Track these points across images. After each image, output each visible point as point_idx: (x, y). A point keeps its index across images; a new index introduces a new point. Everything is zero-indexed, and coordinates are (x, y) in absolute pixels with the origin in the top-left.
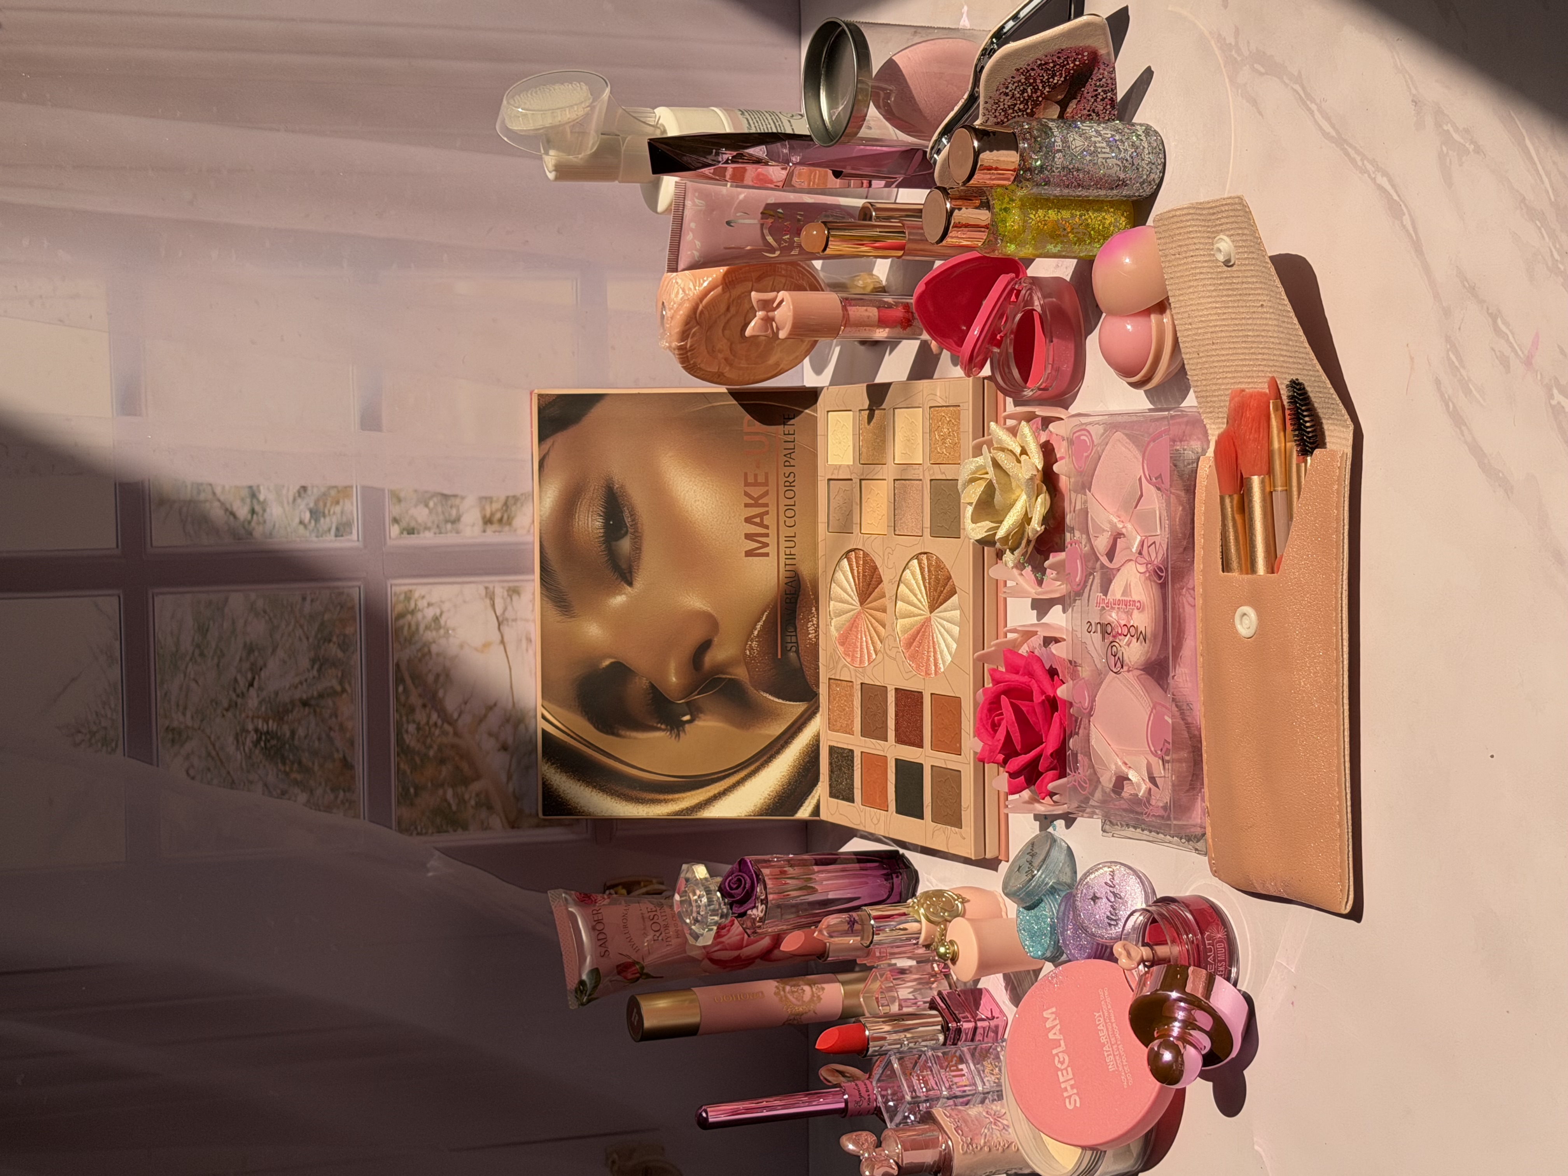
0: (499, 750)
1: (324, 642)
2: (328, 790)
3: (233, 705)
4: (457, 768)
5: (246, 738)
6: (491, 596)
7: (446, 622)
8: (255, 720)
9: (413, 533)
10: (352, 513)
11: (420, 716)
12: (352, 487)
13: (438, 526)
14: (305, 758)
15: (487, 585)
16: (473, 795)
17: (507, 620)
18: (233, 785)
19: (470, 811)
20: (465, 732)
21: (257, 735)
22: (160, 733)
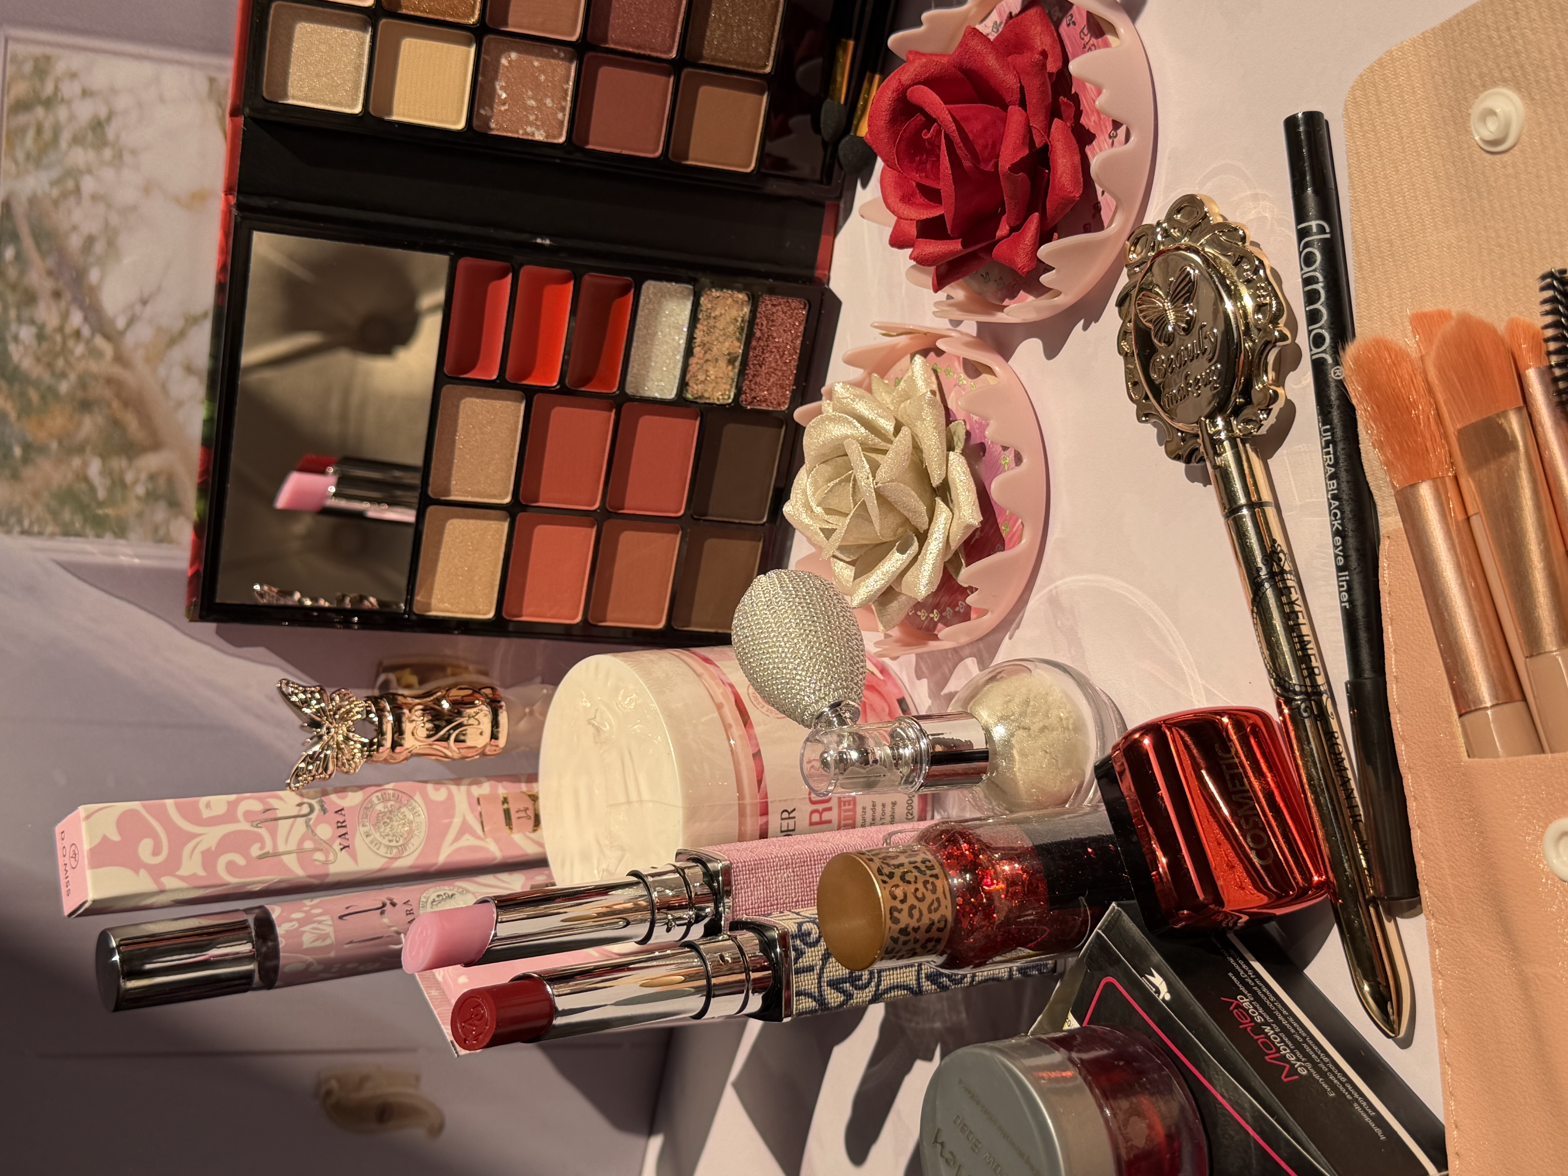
7: (118, 136)
11: (46, 312)
19: (134, 505)
20: (138, 358)
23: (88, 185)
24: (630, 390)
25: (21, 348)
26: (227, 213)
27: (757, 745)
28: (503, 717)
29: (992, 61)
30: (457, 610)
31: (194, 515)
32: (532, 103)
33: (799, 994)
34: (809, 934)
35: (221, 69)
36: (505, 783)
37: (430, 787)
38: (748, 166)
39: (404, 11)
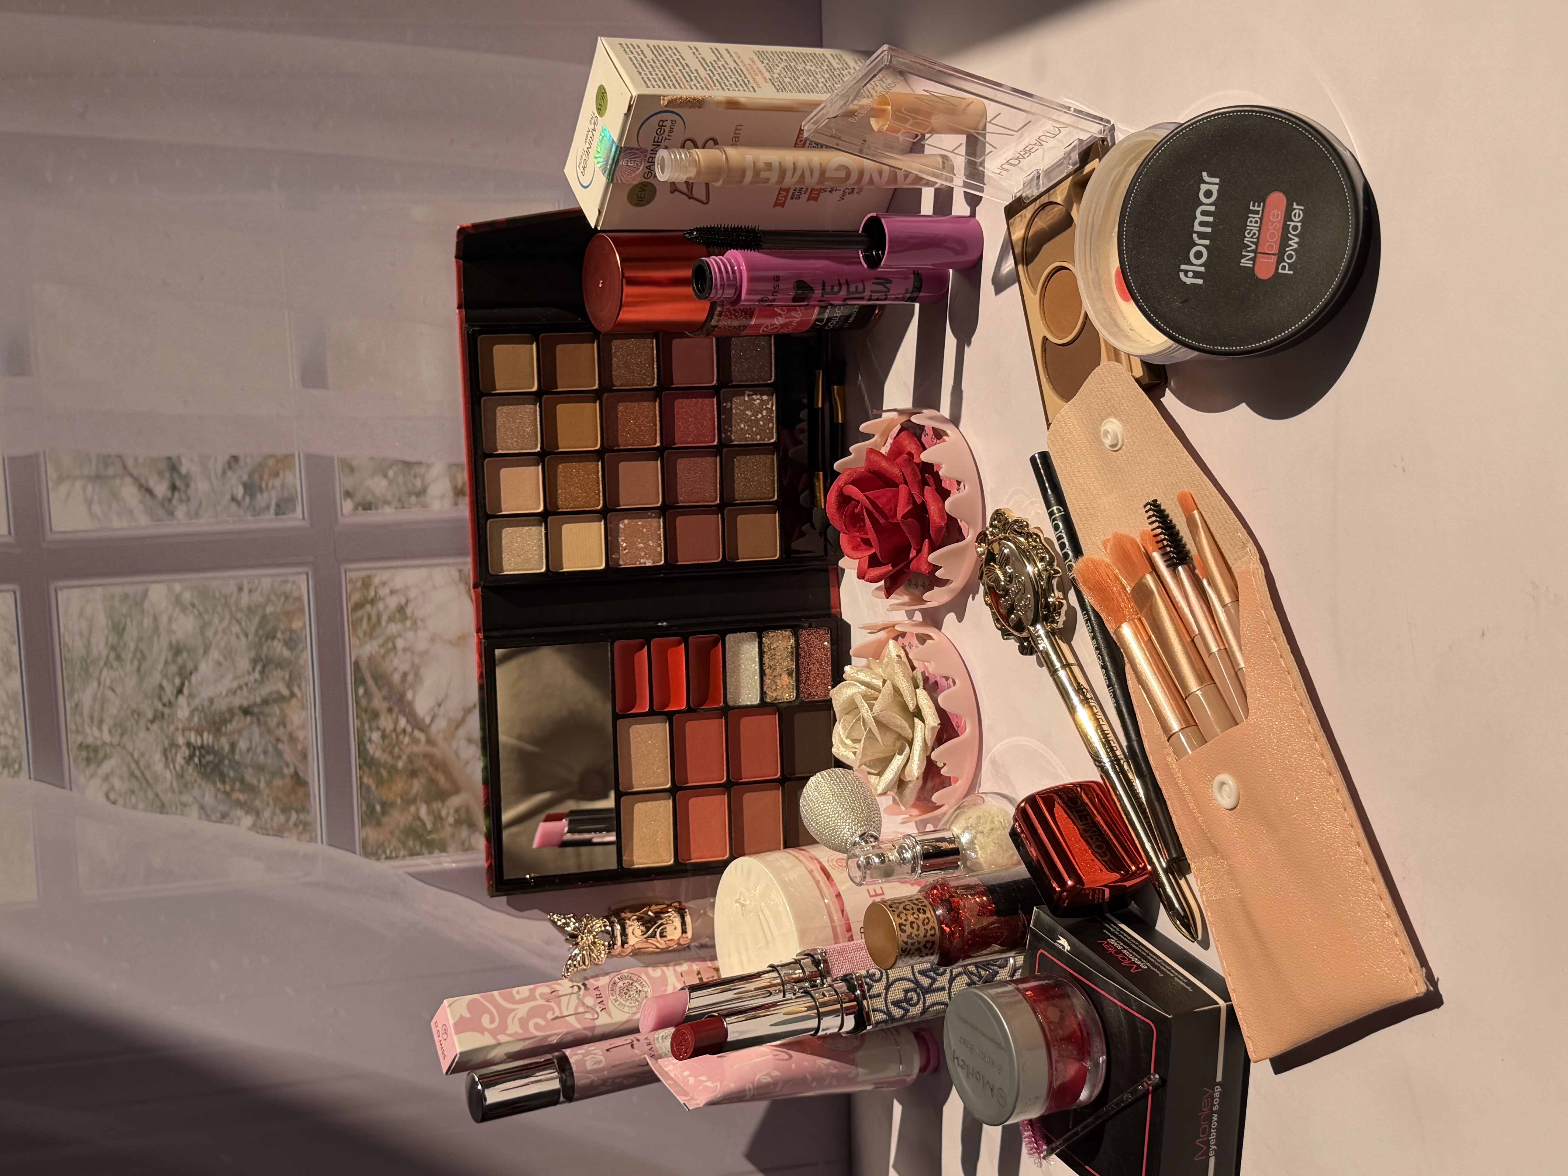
1: (267, 639)
2: (278, 811)
3: (158, 717)
4: (432, 781)
5: (176, 754)
6: (465, 580)
7: (413, 613)
8: (187, 733)
9: (370, 509)
10: (295, 487)
11: (385, 722)
12: (293, 455)
13: (400, 500)
14: (249, 776)
15: (461, 567)
16: (452, 811)
18: (163, 808)
19: (449, 830)
20: (440, 739)
21: (189, 750)
22: (72, 750)
23: (400, 643)
24: (731, 704)
25: (374, 745)
26: (479, 642)
27: (838, 889)
28: (688, 919)
29: (884, 464)
30: (650, 862)
31: (484, 829)
32: (642, 545)
33: (874, 1010)
34: (874, 975)
35: (465, 563)
36: (697, 963)
37: (650, 969)
38: (775, 556)
39: (560, 510)
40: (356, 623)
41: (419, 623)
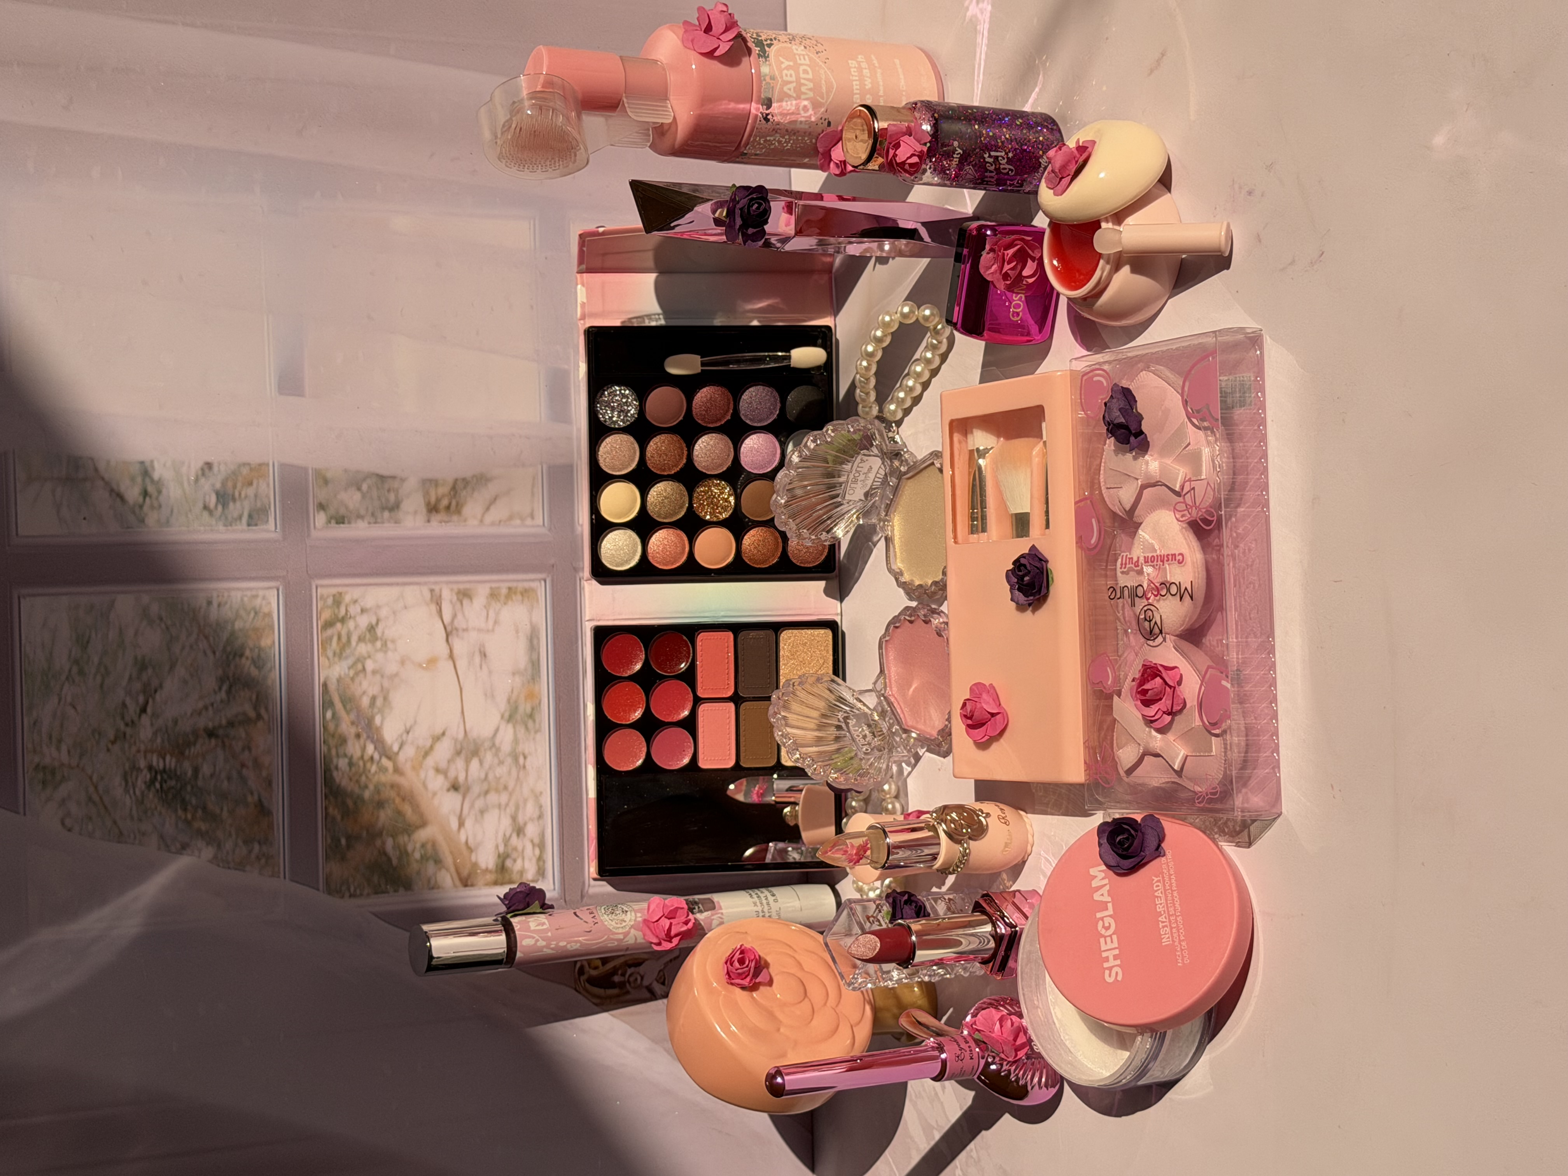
0: (448, 790)
1: (234, 657)
2: (240, 842)
3: (120, 737)
4: (399, 813)
5: (137, 779)
6: (437, 601)
7: (383, 633)
8: (149, 755)
9: (343, 523)
10: (268, 497)
11: (353, 748)
12: (268, 465)
13: (373, 515)
14: (211, 802)
15: (433, 587)
16: (418, 845)
17: (457, 629)
18: (120, 837)
19: (415, 866)
20: (407, 769)
21: (151, 774)
22: (27, 772)
23: (370, 665)
25: (340, 773)
35: (436, 583)
40: (326, 643)
41: (390, 645)
